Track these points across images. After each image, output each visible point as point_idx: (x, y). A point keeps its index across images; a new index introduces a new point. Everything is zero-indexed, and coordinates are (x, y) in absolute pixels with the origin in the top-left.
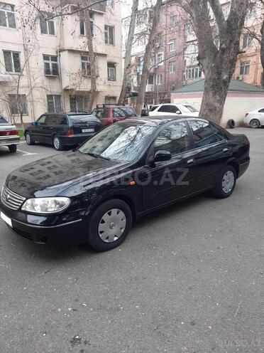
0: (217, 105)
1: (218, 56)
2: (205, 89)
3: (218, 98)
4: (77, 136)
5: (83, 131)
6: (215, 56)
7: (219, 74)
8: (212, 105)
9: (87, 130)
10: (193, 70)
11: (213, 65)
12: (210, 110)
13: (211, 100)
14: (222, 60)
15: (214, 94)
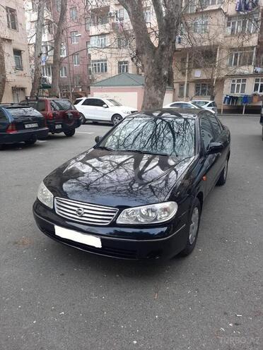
0: (159, 99)
1: (157, 52)
2: (147, 83)
3: (160, 93)
4: (20, 132)
5: (26, 126)
6: (154, 52)
7: (160, 70)
8: (155, 99)
9: (30, 126)
10: (99, 65)
11: (153, 61)
12: (153, 104)
13: (154, 94)
14: (162, 57)
15: (156, 88)
